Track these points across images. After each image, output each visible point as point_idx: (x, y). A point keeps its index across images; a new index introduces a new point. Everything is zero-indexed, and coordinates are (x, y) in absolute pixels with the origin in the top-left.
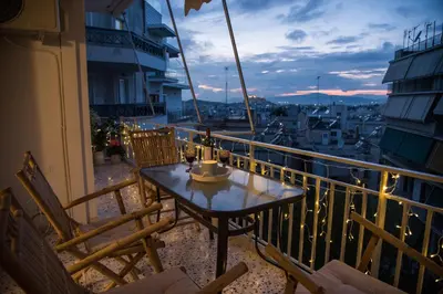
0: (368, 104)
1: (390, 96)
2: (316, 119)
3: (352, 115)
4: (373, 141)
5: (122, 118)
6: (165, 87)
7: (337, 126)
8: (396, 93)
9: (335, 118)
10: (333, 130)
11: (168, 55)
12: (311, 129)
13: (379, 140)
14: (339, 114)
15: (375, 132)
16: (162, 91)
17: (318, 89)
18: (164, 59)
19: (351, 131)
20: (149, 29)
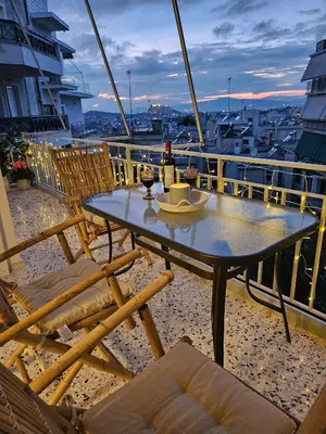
0: (279, 107)
1: (310, 96)
2: (227, 126)
3: (262, 120)
4: (286, 147)
5: (23, 134)
6: (62, 96)
7: (249, 133)
8: (316, 92)
9: (246, 125)
10: (245, 138)
11: (61, 54)
12: (223, 138)
13: (295, 146)
14: (250, 120)
15: (289, 137)
16: (59, 100)
17: (229, 93)
18: (59, 60)
19: (263, 138)
20: (33, 20)
